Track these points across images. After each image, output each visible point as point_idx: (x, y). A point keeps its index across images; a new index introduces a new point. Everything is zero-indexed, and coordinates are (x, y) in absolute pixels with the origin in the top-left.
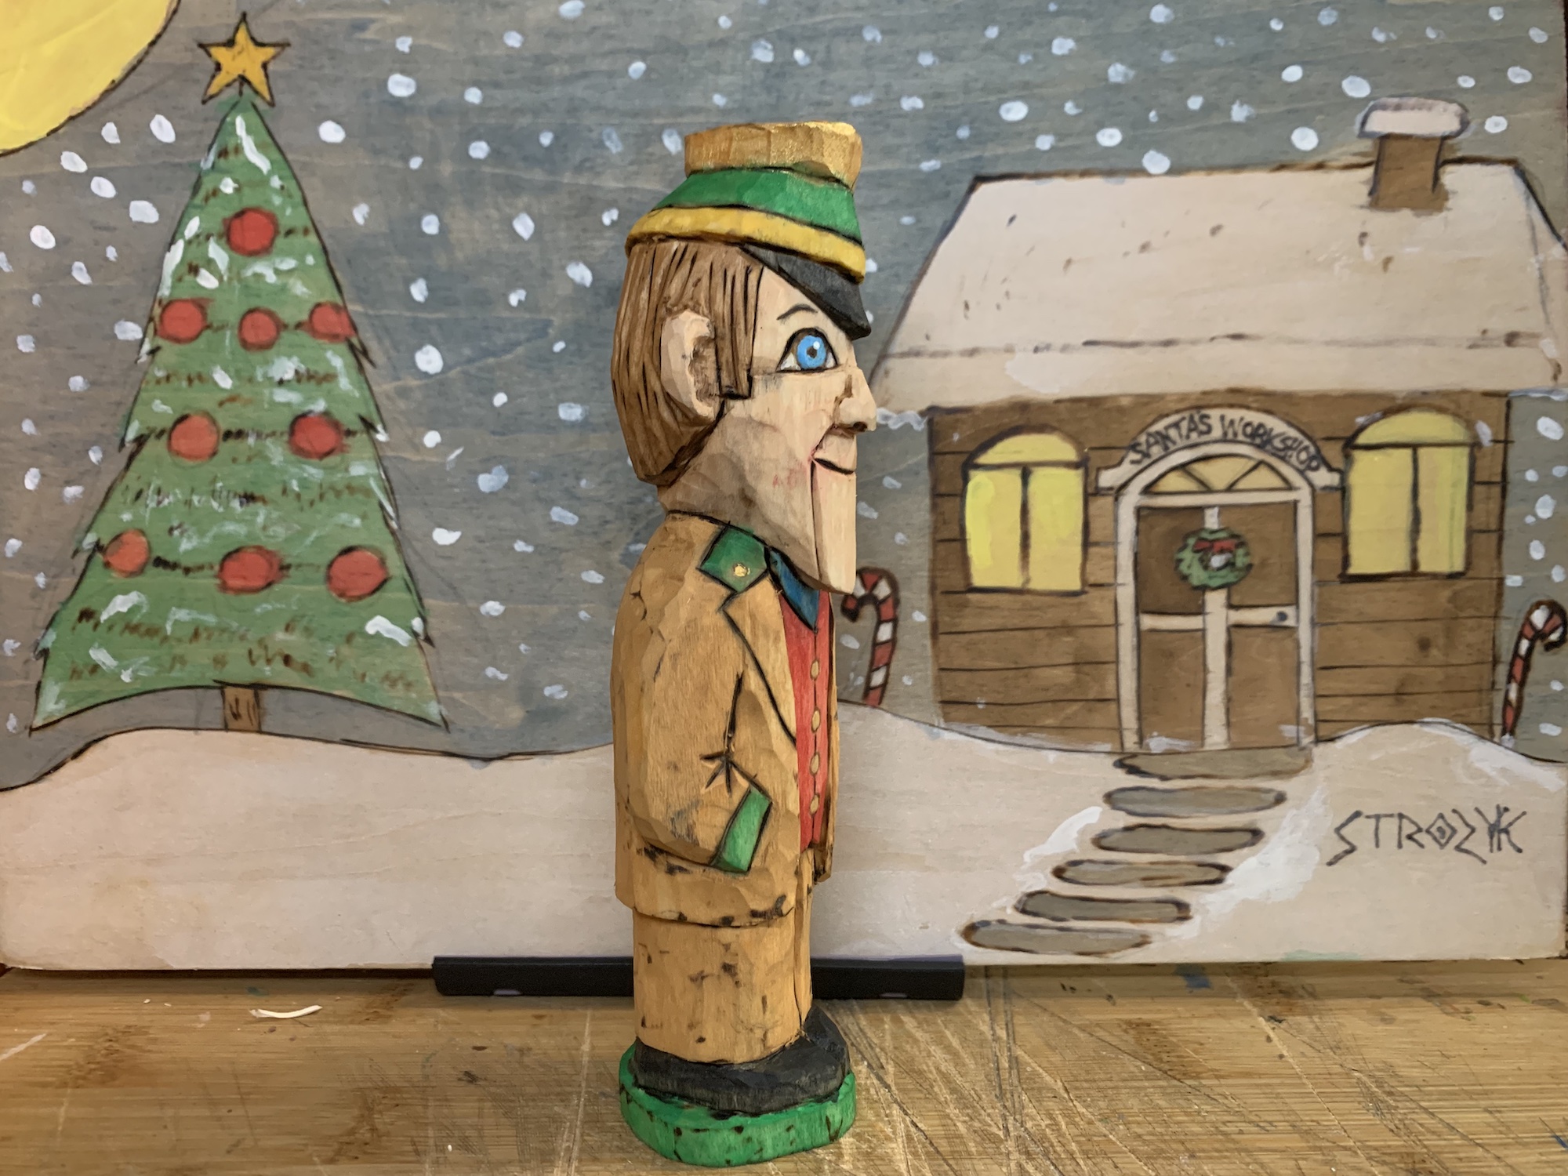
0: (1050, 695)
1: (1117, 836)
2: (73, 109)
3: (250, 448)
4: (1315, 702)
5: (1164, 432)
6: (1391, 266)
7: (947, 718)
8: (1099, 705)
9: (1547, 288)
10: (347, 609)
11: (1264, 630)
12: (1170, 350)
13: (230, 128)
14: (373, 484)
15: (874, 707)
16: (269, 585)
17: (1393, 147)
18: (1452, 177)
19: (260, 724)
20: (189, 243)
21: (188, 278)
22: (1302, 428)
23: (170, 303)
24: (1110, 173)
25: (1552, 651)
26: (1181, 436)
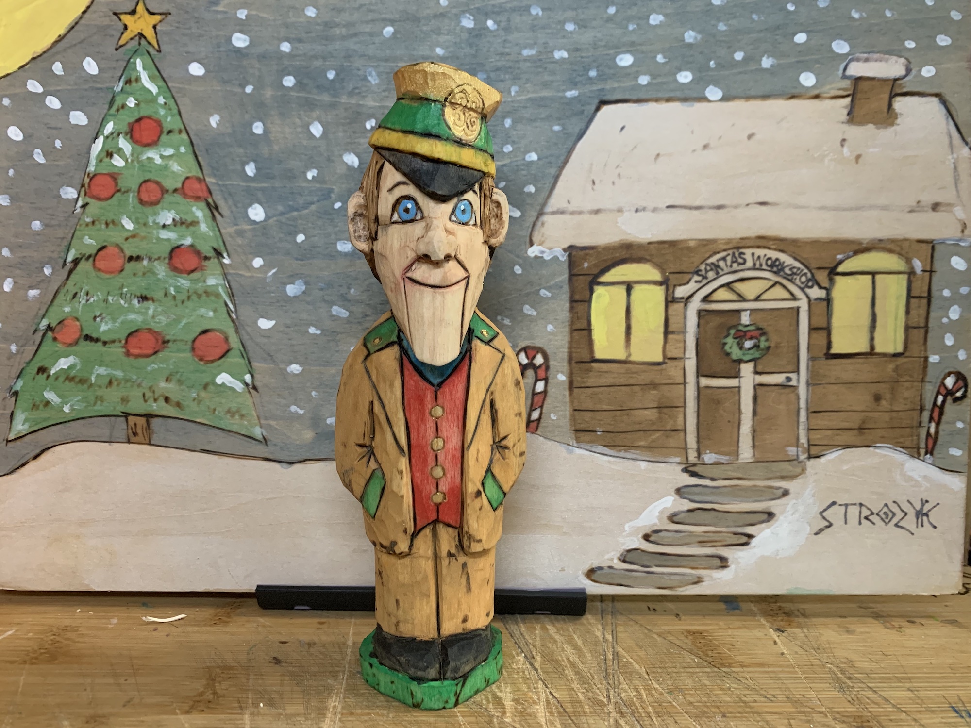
0: (643, 427)
1: (683, 515)
2: (35, 53)
3: (144, 267)
4: (808, 433)
5: (716, 263)
6: (860, 160)
7: (578, 440)
8: (673, 433)
9: (959, 175)
10: (204, 368)
11: (777, 388)
12: (721, 211)
13: (133, 66)
14: (221, 290)
15: (533, 433)
16: (156, 353)
17: (863, 85)
18: (900, 104)
19: (150, 441)
20: (107, 138)
21: (107, 160)
22: (803, 261)
23: (95, 175)
24: (685, 100)
25: (958, 403)
26: (727, 265)
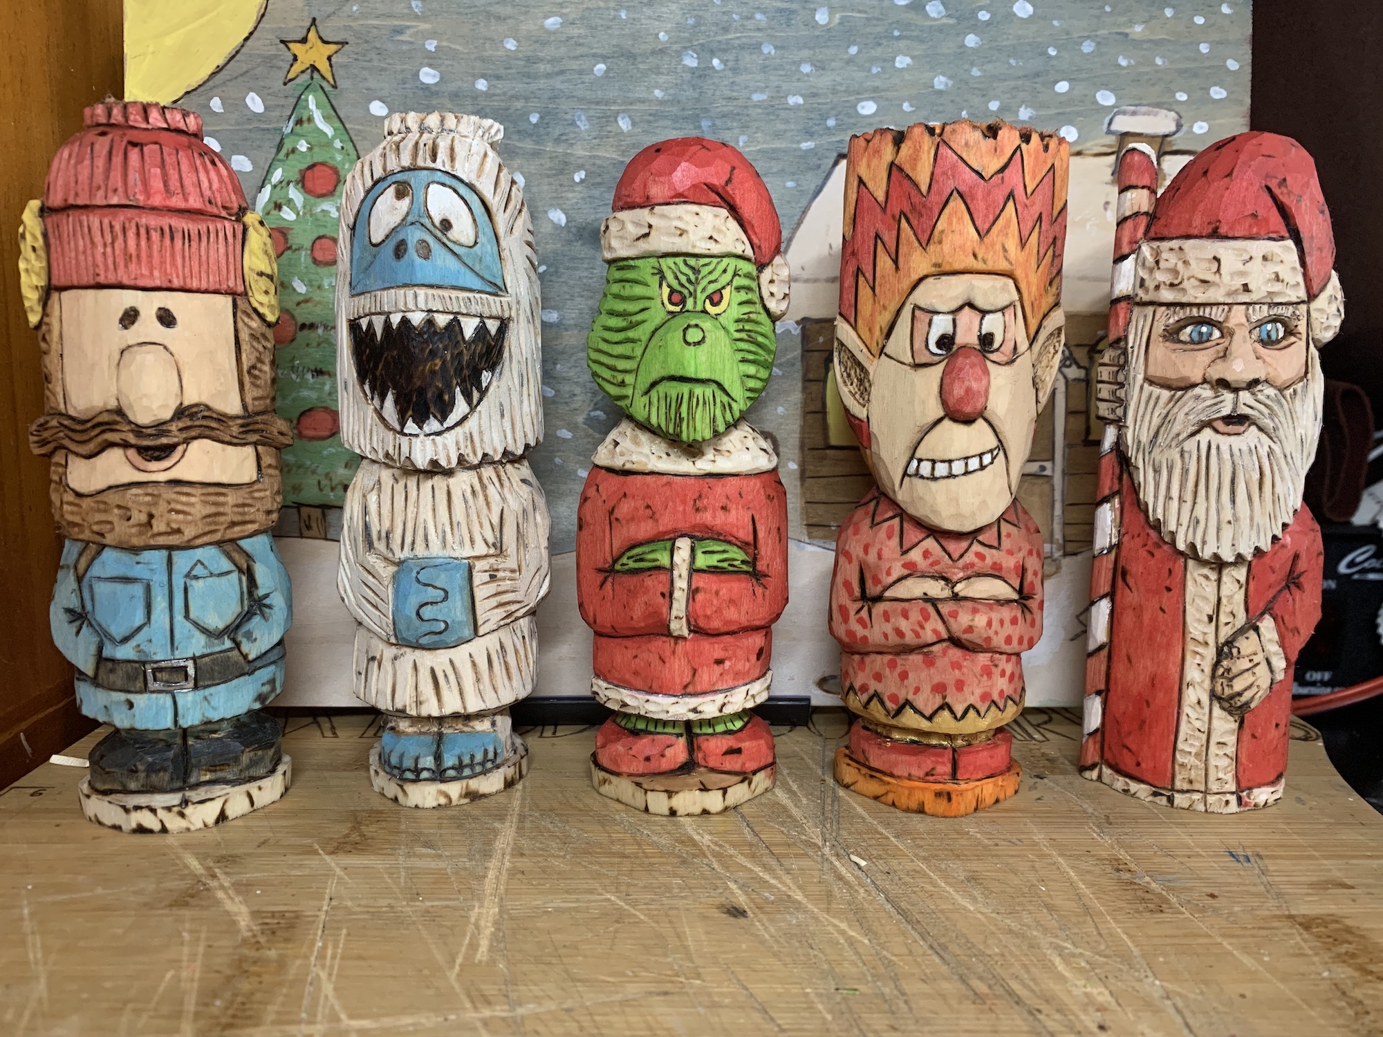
2: (190, 85)
3: (319, 337)
4: (1063, 529)
7: (810, 536)
11: (1030, 478)
13: (304, 104)
16: (333, 435)
17: (1128, 141)
18: (1169, 163)
19: (326, 535)
20: (275, 187)
21: (274, 212)
